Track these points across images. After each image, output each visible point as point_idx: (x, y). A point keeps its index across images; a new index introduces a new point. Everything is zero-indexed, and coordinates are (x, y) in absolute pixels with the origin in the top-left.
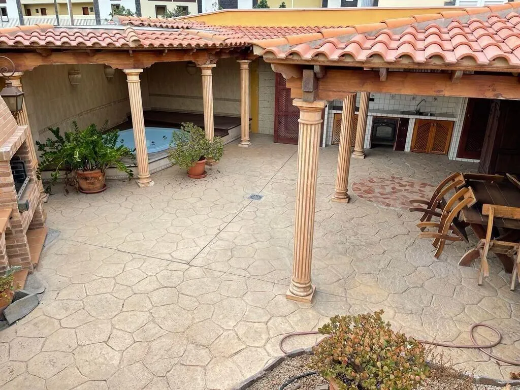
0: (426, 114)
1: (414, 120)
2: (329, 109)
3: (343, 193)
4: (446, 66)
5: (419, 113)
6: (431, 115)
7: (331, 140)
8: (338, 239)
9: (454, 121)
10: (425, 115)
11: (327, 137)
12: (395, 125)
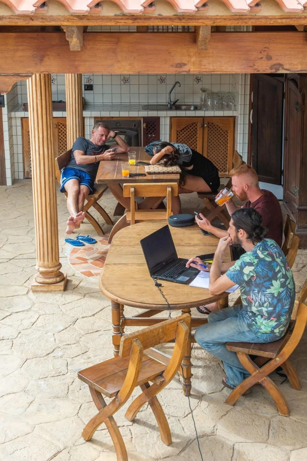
0: (188, 109)
1: (168, 120)
2: (10, 110)
3: (52, 272)
4: (180, 19)
5: (175, 106)
6: (196, 108)
7: (21, 169)
8: (51, 367)
9: (234, 117)
10: (186, 110)
11: (12, 164)
12: (137, 131)
